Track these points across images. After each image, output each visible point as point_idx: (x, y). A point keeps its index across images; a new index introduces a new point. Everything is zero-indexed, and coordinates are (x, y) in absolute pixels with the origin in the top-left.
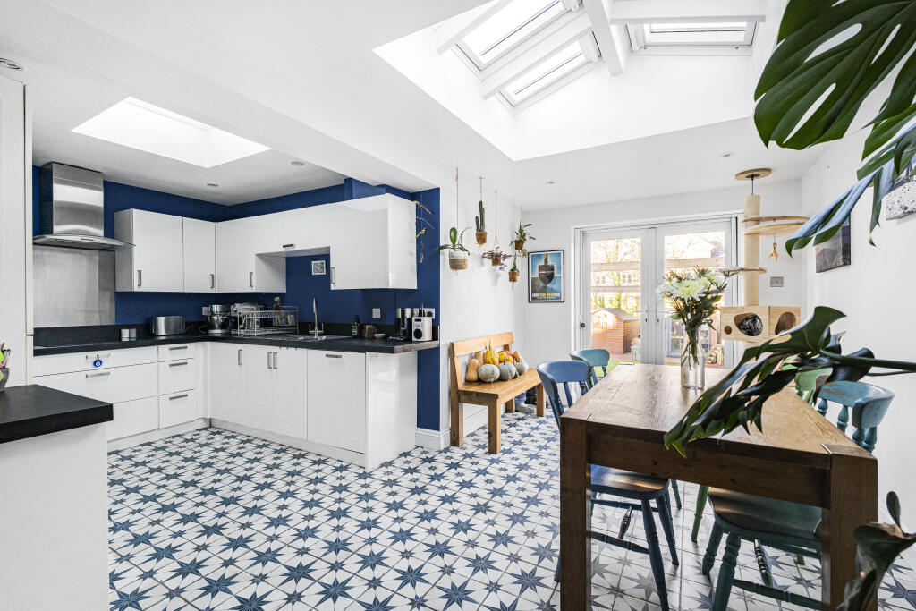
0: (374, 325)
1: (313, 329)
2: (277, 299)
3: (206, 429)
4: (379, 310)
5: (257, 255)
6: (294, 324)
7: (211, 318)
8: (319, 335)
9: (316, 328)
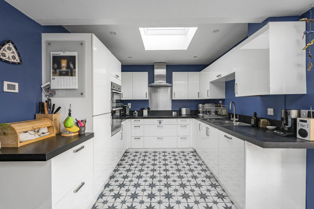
0: (268, 120)
1: (233, 118)
2: (220, 102)
3: (193, 152)
4: (272, 110)
5: (210, 82)
6: (226, 114)
7: (199, 109)
8: (236, 121)
9: (234, 117)
